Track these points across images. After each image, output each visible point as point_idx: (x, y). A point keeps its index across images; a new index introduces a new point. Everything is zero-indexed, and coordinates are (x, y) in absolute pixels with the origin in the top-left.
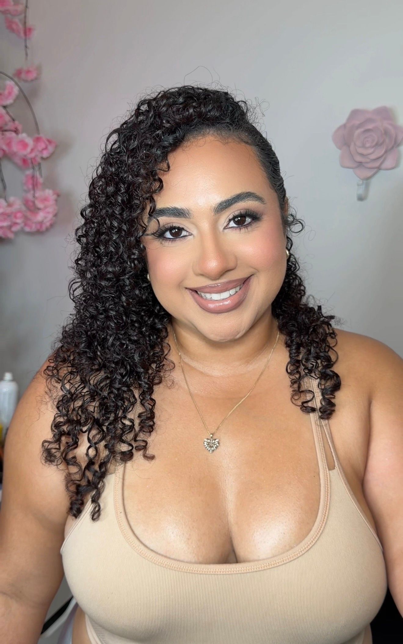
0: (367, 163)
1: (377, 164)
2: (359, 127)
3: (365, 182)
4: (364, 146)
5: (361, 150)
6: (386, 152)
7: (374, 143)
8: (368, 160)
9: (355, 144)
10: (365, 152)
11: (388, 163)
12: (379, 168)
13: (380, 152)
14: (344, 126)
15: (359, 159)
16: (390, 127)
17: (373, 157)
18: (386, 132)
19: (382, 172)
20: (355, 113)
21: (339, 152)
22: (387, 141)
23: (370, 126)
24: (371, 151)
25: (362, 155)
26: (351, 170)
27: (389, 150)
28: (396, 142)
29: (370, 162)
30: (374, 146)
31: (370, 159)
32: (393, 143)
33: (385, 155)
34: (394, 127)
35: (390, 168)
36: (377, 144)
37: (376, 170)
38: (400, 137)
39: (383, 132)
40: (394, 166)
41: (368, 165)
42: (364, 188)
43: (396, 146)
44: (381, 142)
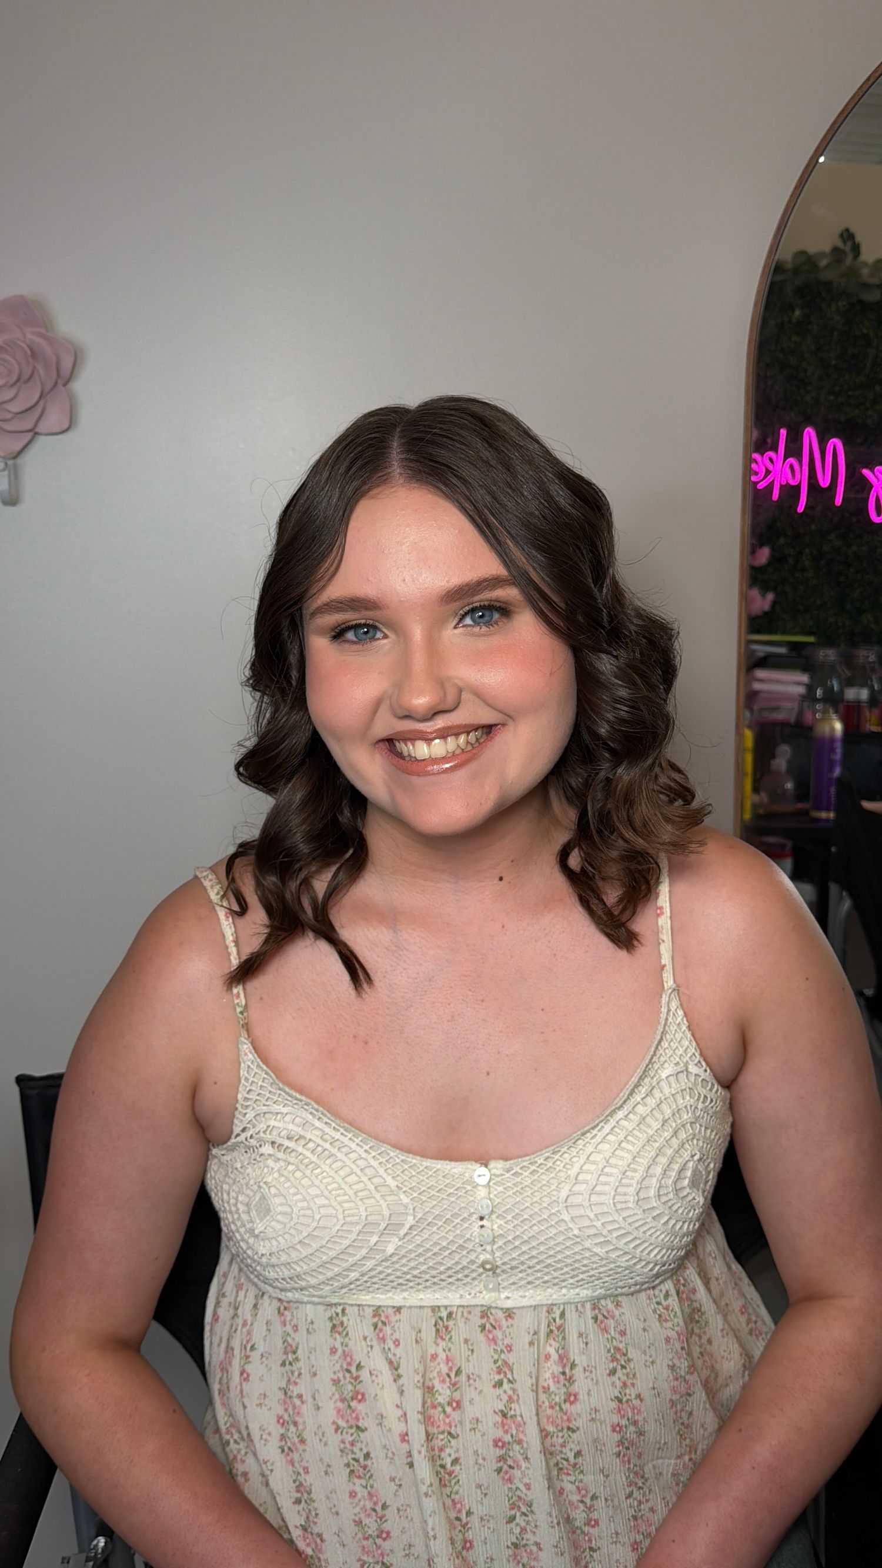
1: (28, 424)
3: (10, 462)
6: (42, 395)
7: (15, 378)
8: (9, 416)
11: (54, 419)
12: (34, 433)
16: (41, 342)
18: (34, 354)
19: (42, 442)
22: (41, 370)
24: (10, 393)
27: (48, 388)
28: (59, 375)
29: (12, 418)
30: (16, 383)
31: (9, 412)
32: (54, 377)
33: (42, 402)
34: (50, 340)
35: (58, 430)
36: (18, 380)
37: (29, 436)
38: (67, 364)
39: (29, 353)
40: (66, 426)
41: (9, 427)
42: (9, 476)
43: (60, 382)
44: (26, 374)
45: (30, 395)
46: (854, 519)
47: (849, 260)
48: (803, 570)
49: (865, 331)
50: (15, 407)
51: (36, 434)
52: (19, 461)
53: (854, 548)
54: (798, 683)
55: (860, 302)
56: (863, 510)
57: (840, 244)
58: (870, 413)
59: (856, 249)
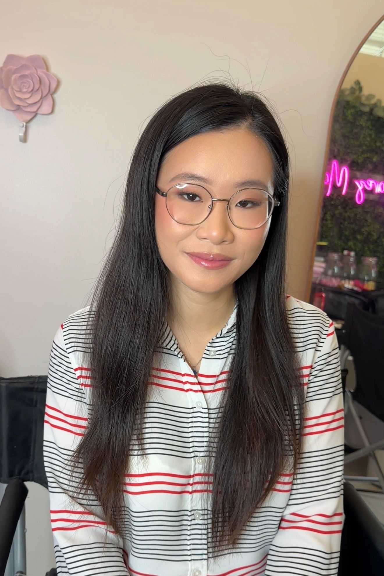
0: (24, 107)
1: (34, 109)
2: (15, 72)
4: (20, 91)
5: (18, 95)
6: (41, 98)
7: (30, 89)
8: (26, 105)
9: (12, 88)
10: (23, 97)
11: (46, 108)
12: (36, 114)
13: (37, 97)
14: (1, 69)
15: (17, 102)
16: (44, 76)
17: (30, 101)
18: (40, 80)
19: (39, 118)
20: (11, 58)
22: (43, 87)
23: (27, 73)
24: (28, 95)
25: (19, 99)
27: (44, 94)
28: (50, 90)
29: (28, 106)
31: (27, 103)
32: (48, 91)
33: (41, 101)
34: (48, 75)
35: (46, 113)
36: (32, 90)
37: (34, 114)
38: (53, 86)
39: (38, 79)
40: (50, 112)
41: (26, 109)
42: (24, 130)
43: (50, 94)
44: (36, 88)
46: (349, 201)
47: (357, 93)
48: (326, 220)
49: (361, 123)
53: (348, 214)
54: (320, 267)
55: (361, 111)
56: (353, 198)
57: (354, 86)
58: (360, 157)
59: (361, 89)
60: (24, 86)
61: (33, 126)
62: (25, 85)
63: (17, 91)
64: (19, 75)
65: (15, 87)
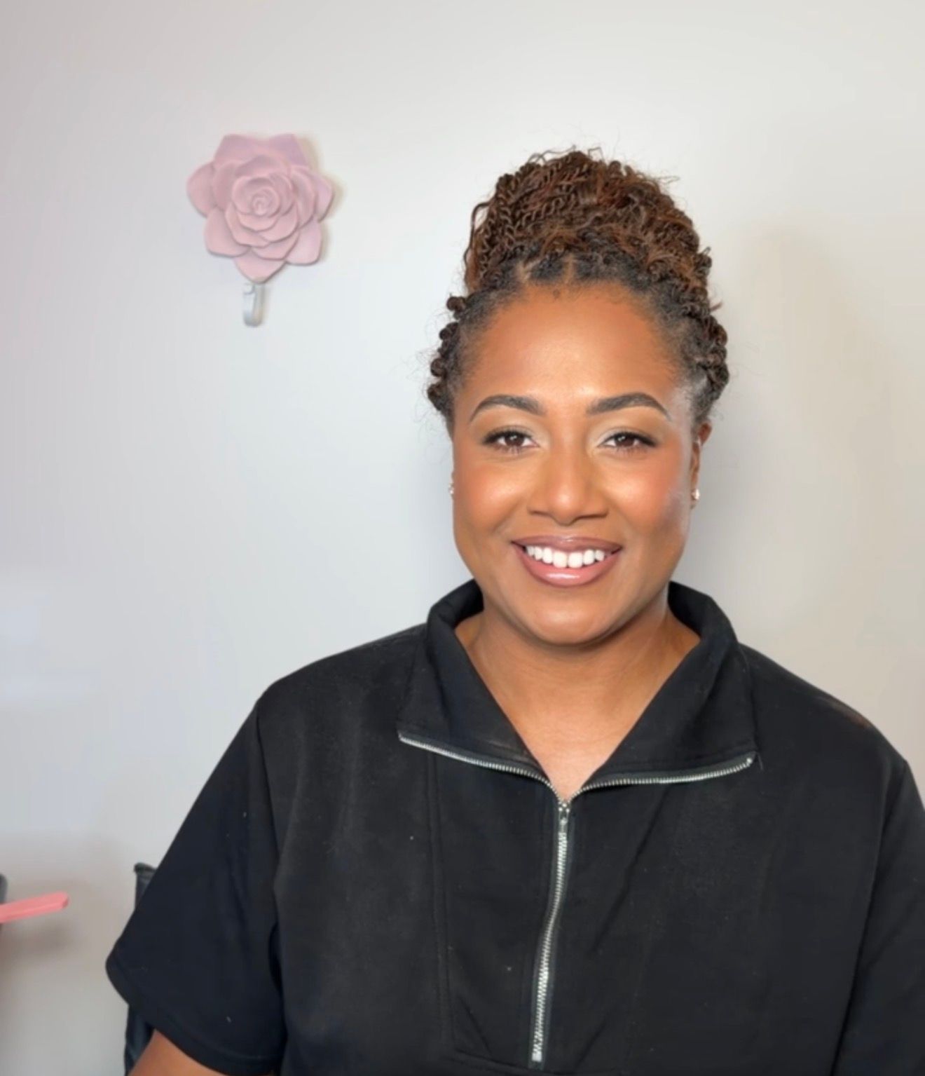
0: (259, 247)
1: (279, 252)
2: (240, 172)
3: (258, 287)
4: (252, 213)
5: (246, 221)
6: (297, 228)
7: (274, 210)
8: (264, 243)
9: (235, 207)
10: (257, 226)
11: (304, 251)
12: (285, 262)
14: (211, 167)
15: (243, 238)
16: (304, 179)
18: (296, 188)
19: (290, 271)
20: (231, 143)
21: (202, 222)
22: (300, 205)
23: (264, 173)
24: (268, 223)
25: (252, 231)
26: (230, 262)
27: (302, 223)
28: (315, 211)
29: (267, 247)
30: (274, 215)
31: (266, 240)
32: (311, 210)
33: (296, 235)
34: (311, 178)
35: (306, 261)
36: (278, 211)
37: (280, 264)
38: (323, 204)
39: (290, 186)
40: (315, 258)
41: (262, 253)
42: (255, 299)
43: (316, 218)
44: (286, 206)
45: (286, 226)
50: (272, 236)
51: (287, 263)
52: (268, 285)
60: (259, 202)
61: (277, 288)
62: (263, 200)
63: (244, 214)
64: (248, 178)
65: (240, 206)
